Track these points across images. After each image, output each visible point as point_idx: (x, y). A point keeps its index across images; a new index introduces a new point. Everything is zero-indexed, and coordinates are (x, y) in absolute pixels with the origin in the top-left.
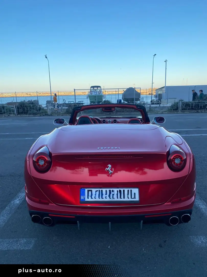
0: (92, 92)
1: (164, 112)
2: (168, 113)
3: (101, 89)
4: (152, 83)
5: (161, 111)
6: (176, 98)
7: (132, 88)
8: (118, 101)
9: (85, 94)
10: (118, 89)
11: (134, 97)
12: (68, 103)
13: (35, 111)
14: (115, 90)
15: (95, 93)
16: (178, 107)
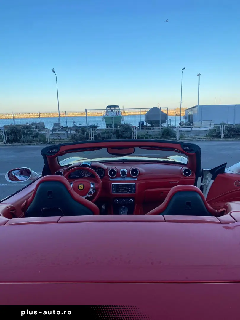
0: (108, 112)
1: (200, 140)
2: (206, 140)
3: (119, 109)
4: (181, 102)
5: (196, 138)
6: (212, 120)
7: (157, 107)
8: (139, 124)
9: (101, 115)
10: (140, 109)
11: (160, 119)
12: (79, 126)
13: (30, 138)
14: (136, 110)
15: (112, 114)
16: (219, 132)
